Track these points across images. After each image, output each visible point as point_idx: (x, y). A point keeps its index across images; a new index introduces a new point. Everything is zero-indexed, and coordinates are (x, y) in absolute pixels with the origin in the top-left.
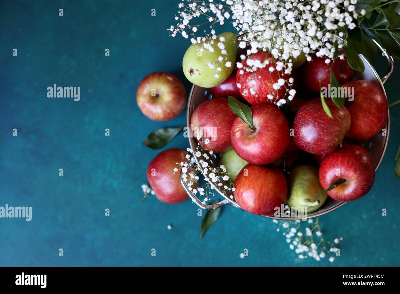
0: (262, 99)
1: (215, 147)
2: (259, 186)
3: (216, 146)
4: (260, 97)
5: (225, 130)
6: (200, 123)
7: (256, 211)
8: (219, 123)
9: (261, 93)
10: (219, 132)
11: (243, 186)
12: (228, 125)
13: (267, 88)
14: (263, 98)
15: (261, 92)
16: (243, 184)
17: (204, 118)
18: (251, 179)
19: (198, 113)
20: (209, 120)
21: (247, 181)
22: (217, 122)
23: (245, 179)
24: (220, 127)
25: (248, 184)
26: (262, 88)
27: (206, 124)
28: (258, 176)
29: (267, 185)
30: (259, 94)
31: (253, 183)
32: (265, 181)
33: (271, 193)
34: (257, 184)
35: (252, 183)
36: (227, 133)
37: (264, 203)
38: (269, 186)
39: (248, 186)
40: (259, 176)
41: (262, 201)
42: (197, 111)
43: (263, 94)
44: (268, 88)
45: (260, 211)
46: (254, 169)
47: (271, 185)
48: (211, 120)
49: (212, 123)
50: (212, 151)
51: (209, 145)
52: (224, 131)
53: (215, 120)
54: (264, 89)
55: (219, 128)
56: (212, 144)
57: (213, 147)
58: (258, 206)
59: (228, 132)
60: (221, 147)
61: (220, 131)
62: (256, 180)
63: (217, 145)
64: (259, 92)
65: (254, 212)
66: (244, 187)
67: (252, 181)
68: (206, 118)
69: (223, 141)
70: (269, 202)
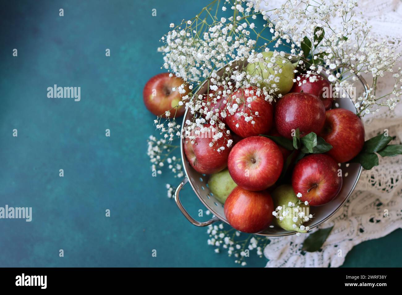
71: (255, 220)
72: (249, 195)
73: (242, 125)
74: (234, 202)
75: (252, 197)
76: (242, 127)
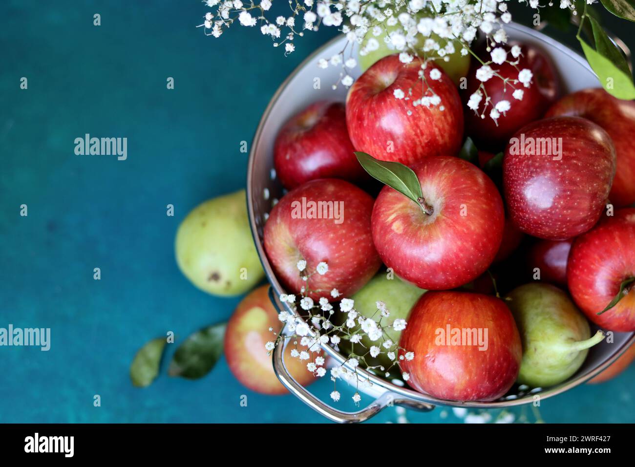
0: (423, 147)
1: (338, 281)
3: (340, 278)
4: (418, 143)
5: (357, 235)
6: (295, 236)
7: (473, 390)
9: (419, 134)
10: (344, 242)
12: (359, 223)
13: (429, 119)
14: (423, 144)
15: (418, 131)
16: (430, 337)
19: (282, 218)
23: (430, 327)
24: (344, 232)
26: (419, 121)
27: (310, 233)
28: (457, 310)
30: (415, 137)
32: (478, 318)
33: (497, 339)
36: (360, 241)
37: (488, 366)
40: (460, 311)
41: (483, 361)
42: (279, 214)
43: (422, 134)
44: (431, 119)
45: (481, 386)
46: (443, 300)
50: (337, 289)
51: (325, 279)
52: (353, 237)
54: (424, 123)
55: (342, 234)
56: (331, 275)
57: (333, 283)
58: (476, 375)
59: (362, 239)
60: (350, 277)
61: (346, 240)
63: (342, 274)
64: (414, 133)
65: (467, 392)
69: (355, 263)
70: (497, 362)
71: (488, 356)
72: (456, 301)
73: (412, 122)
74: (426, 328)
75: (466, 303)
76: (412, 127)
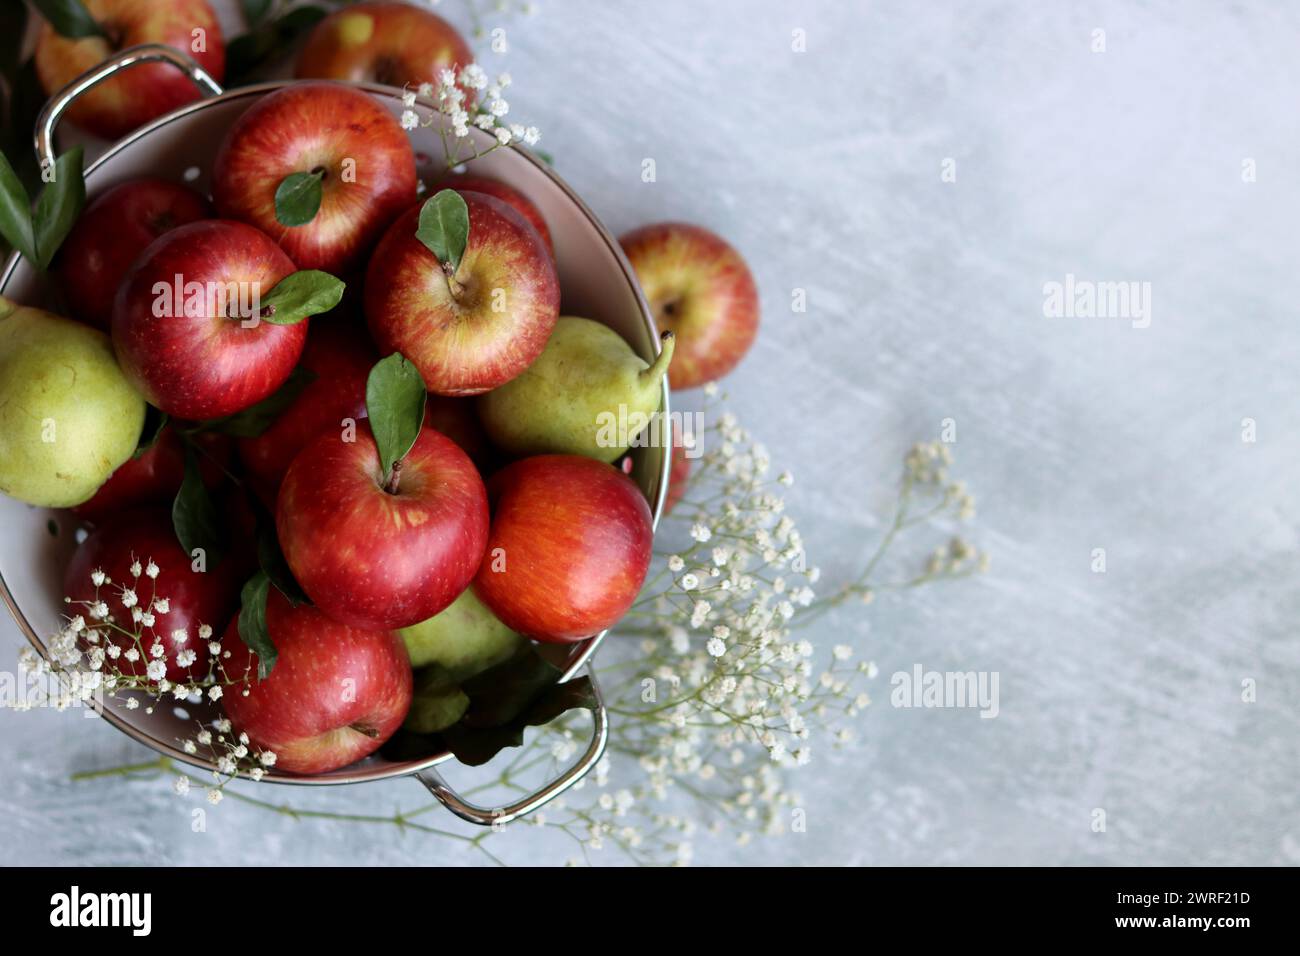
2: (560, 549)
8: (320, 661)
11: (552, 605)
17: (297, 713)
18: (532, 576)
20: (306, 696)
21: (537, 589)
22: (316, 666)
25: (548, 588)
29: (558, 520)
31: (548, 568)
34: (552, 556)
35: (547, 571)
38: (563, 516)
39: (552, 587)
47: (558, 508)
48: (307, 691)
49: (318, 687)
53: (308, 674)
62: (536, 557)
66: (556, 602)
67: (540, 574)
68: (297, 710)
